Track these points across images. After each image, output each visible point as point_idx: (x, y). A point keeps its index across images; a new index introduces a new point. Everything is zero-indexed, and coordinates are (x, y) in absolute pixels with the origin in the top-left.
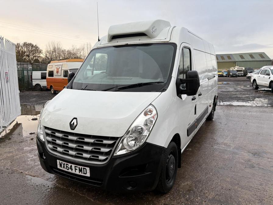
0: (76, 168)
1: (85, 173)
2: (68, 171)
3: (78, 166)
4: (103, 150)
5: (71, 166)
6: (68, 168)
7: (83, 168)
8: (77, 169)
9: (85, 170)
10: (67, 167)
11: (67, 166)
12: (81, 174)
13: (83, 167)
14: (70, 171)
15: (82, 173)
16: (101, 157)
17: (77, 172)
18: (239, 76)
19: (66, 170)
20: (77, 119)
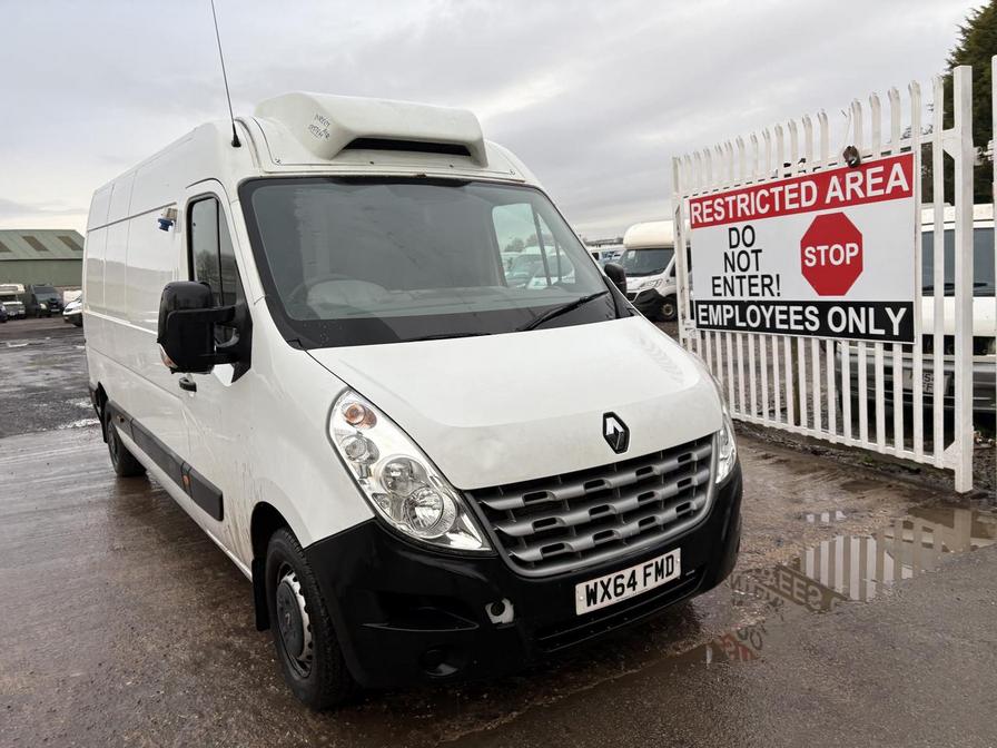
0: (647, 570)
1: (670, 569)
2: (620, 599)
3: (654, 561)
5: (633, 575)
6: (619, 590)
8: (650, 575)
10: (616, 587)
11: (618, 581)
12: (660, 581)
14: (629, 593)
15: (663, 577)
16: (694, 503)
17: (652, 584)
18: (11, 318)
19: (615, 600)
20: (611, 415)
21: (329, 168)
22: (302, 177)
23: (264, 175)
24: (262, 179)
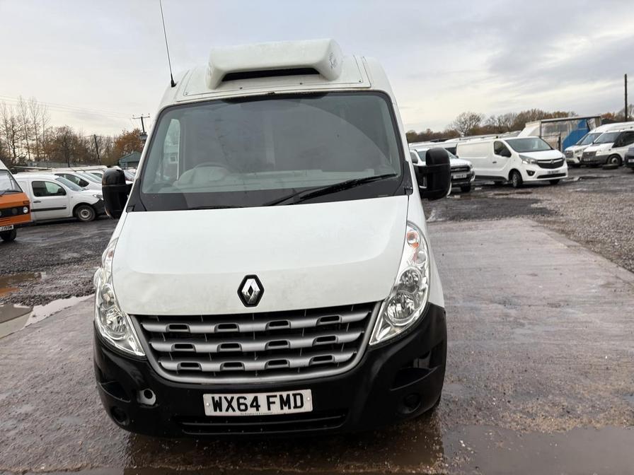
0: (271, 400)
1: (299, 404)
2: (244, 414)
3: (278, 394)
4: (342, 338)
5: (256, 399)
6: (243, 407)
7: (293, 395)
8: (274, 403)
9: (298, 398)
10: (239, 404)
11: (242, 401)
12: (286, 410)
13: (291, 393)
14: (252, 412)
15: (290, 408)
16: (338, 357)
17: (276, 410)
19: (238, 413)
20: (254, 277)
21: (214, 95)
22: (194, 103)
23: (175, 103)
24: (174, 106)
